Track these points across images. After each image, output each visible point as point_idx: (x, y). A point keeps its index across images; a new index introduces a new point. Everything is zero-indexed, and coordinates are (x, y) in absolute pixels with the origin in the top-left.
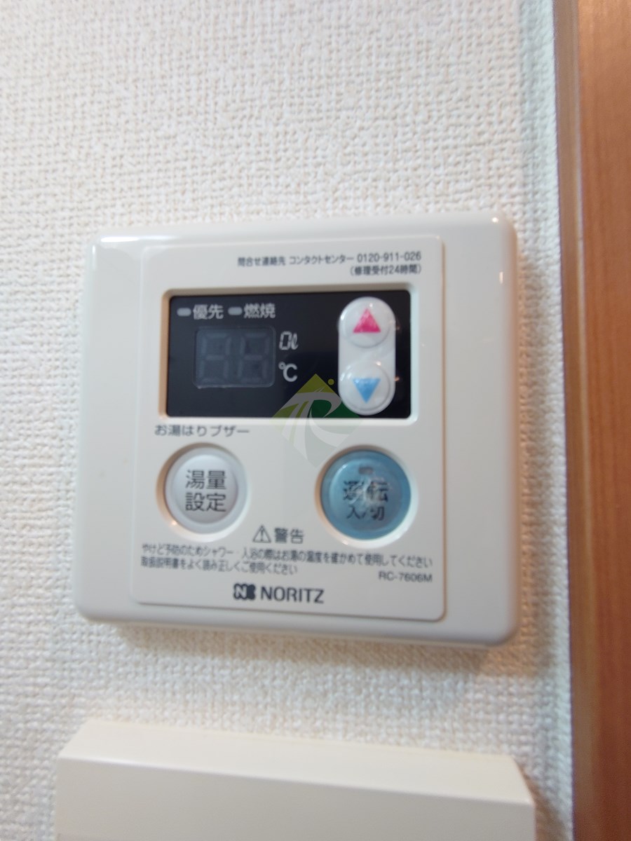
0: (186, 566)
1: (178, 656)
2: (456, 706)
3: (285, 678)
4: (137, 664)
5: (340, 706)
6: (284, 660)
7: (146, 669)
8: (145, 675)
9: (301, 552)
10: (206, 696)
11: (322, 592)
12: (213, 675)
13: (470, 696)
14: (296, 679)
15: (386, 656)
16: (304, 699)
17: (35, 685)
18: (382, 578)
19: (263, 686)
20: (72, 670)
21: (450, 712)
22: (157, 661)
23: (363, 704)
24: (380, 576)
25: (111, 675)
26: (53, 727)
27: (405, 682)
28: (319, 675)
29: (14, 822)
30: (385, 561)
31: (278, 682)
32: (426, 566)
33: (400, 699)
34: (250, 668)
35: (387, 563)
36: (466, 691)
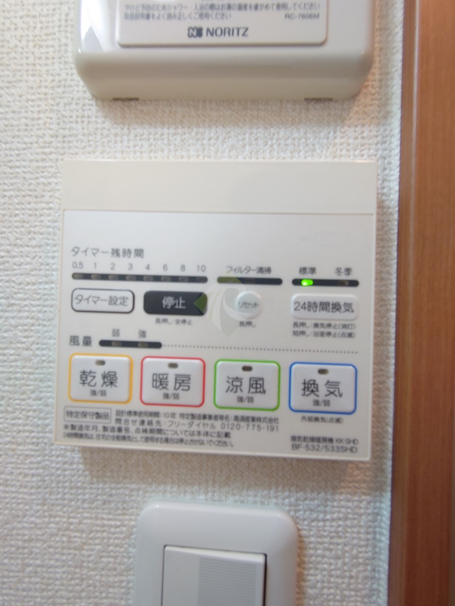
0: (155, 17)
1: (144, 128)
2: (328, 148)
3: (217, 139)
4: (116, 135)
5: (253, 153)
6: (216, 127)
7: (122, 138)
8: (121, 142)
9: (234, 5)
10: (163, 153)
11: (247, 29)
12: (169, 140)
13: (338, 141)
14: (225, 138)
15: (284, 120)
16: (230, 151)
17: (44, 153)
18: (287, 18)
19: (202, 144)
20: (69, 142)
21: (324, 152)
22: (130, 132)
23: (268, 151)
24: (286, 16)
25: (98, 144)
26: (55, 180)
27: (296, 135)
28: (240, 134)
29: (28, 246)
30: (289, 7)
31: (212, 142)
32: (316, 9)
33: (292, 146)
34: (193, 134)
35: (291, 8)
36: (335, 138)
